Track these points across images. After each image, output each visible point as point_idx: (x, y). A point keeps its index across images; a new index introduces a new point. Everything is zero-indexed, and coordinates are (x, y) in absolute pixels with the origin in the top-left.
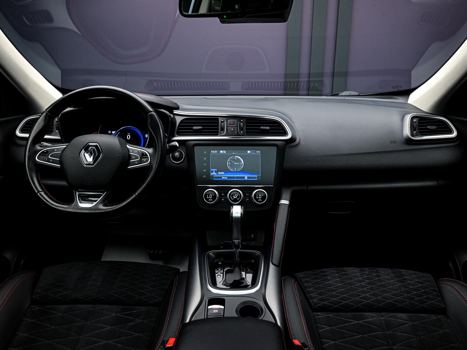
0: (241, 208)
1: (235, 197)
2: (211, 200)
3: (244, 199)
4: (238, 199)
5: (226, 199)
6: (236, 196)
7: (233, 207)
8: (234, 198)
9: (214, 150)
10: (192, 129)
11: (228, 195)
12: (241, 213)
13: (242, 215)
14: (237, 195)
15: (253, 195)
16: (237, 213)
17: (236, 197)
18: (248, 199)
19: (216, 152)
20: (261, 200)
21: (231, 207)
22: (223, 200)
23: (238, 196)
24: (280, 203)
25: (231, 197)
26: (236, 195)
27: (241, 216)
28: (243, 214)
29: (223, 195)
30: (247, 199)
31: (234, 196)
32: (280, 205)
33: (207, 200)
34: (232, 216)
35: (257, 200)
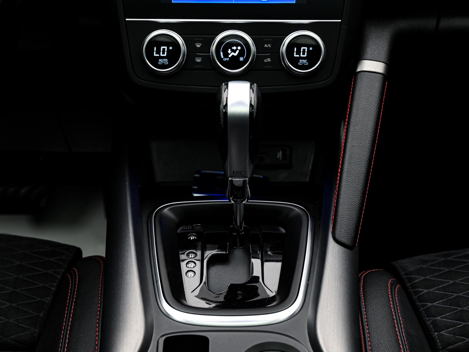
0: (251, 87)
1: (233, 54)
2: (166, 61)
3: (258, 59)
4: (241, 59)
5: (208, 59)
6: (237, 49)
7: (227, 85)
8: (230, 56)
11: (213, 48)
12: (251, 104)
13: (255, 110)
14: (239, 48)
15: (283, 48)
16: (240, 103)
17: (236, 54)
18: (269, 60)
20: (305, 61)
21: (224, 86)
22: (198, 60)
23: (241, 53)
24: (358, 70)
25: (222, 53)
26: (235, 48)
27: (251, 113)
28: (255, 107)
29: (198, 46)
30: (267, 57)
31: (229, 51)
32: (360, 76)
33: (154, 61)
34: (226, 113)
35: (295, 61)
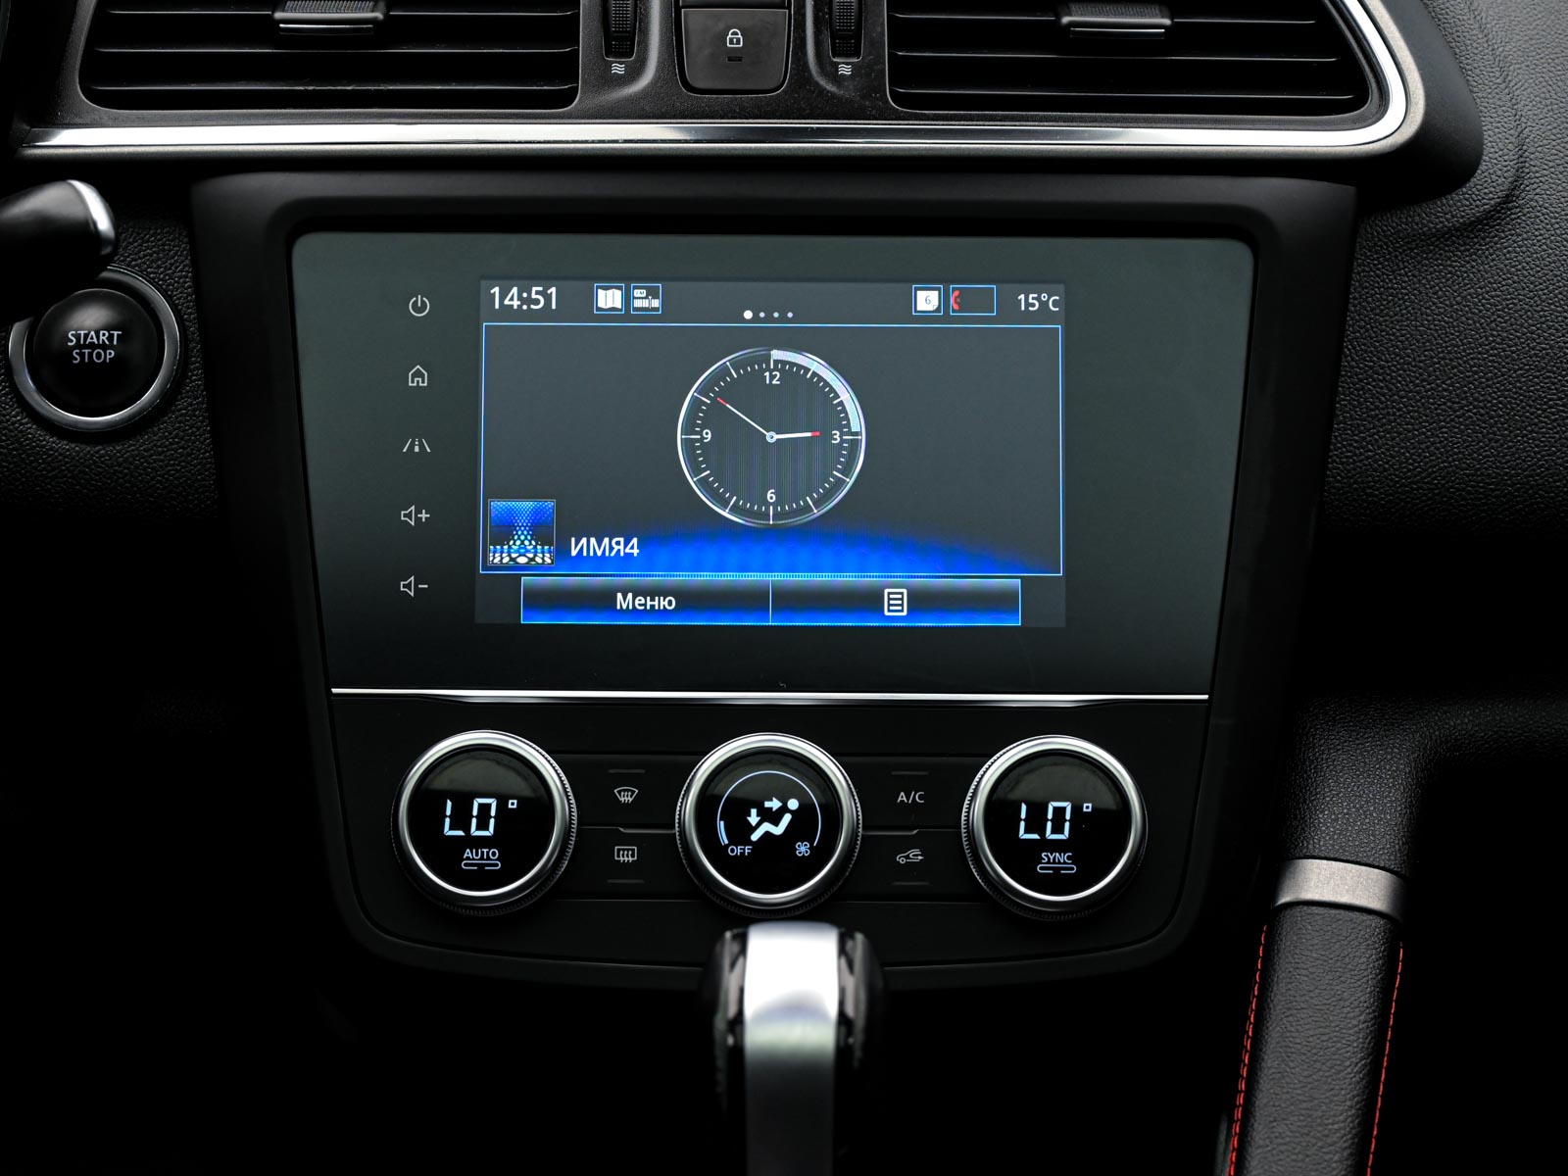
0: (842, 951)
1: (767, 827)
2: (492, 857)
3: (870, 852)
4: (803, 849)
5: (667, 853)
6: (784, 809)
7: (742, 940)
8: (755, 837)
9: (525, 280)
10: (269, 30)
11: (688, 806)
12: (842, 1014)
13: (857, 1040)
14: (793, 804)
15: (976, 808)
16: (797, 1009)
17: (778, 830)
18: (915, 855)
19: (543, 296)
20: (1063, 857)
21: (729, 947)
22: (626, 856)
23: (805, 819)
24: (1285, 898)
25: (721, 825)
26: (774, 804)
27: (842, 1050)
28: (860, 1024)
29: (626, 798)
30: (906, 845)
31: (753, 819)
32: (1288, 920)
33: (446, 857)
34: (738, 1051)
35: (1021, 860)
